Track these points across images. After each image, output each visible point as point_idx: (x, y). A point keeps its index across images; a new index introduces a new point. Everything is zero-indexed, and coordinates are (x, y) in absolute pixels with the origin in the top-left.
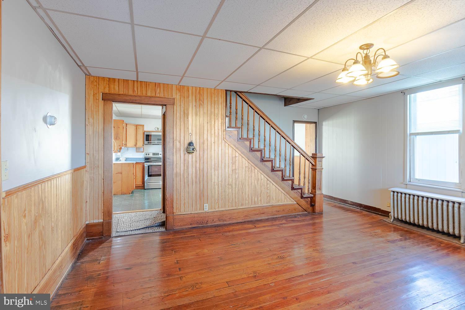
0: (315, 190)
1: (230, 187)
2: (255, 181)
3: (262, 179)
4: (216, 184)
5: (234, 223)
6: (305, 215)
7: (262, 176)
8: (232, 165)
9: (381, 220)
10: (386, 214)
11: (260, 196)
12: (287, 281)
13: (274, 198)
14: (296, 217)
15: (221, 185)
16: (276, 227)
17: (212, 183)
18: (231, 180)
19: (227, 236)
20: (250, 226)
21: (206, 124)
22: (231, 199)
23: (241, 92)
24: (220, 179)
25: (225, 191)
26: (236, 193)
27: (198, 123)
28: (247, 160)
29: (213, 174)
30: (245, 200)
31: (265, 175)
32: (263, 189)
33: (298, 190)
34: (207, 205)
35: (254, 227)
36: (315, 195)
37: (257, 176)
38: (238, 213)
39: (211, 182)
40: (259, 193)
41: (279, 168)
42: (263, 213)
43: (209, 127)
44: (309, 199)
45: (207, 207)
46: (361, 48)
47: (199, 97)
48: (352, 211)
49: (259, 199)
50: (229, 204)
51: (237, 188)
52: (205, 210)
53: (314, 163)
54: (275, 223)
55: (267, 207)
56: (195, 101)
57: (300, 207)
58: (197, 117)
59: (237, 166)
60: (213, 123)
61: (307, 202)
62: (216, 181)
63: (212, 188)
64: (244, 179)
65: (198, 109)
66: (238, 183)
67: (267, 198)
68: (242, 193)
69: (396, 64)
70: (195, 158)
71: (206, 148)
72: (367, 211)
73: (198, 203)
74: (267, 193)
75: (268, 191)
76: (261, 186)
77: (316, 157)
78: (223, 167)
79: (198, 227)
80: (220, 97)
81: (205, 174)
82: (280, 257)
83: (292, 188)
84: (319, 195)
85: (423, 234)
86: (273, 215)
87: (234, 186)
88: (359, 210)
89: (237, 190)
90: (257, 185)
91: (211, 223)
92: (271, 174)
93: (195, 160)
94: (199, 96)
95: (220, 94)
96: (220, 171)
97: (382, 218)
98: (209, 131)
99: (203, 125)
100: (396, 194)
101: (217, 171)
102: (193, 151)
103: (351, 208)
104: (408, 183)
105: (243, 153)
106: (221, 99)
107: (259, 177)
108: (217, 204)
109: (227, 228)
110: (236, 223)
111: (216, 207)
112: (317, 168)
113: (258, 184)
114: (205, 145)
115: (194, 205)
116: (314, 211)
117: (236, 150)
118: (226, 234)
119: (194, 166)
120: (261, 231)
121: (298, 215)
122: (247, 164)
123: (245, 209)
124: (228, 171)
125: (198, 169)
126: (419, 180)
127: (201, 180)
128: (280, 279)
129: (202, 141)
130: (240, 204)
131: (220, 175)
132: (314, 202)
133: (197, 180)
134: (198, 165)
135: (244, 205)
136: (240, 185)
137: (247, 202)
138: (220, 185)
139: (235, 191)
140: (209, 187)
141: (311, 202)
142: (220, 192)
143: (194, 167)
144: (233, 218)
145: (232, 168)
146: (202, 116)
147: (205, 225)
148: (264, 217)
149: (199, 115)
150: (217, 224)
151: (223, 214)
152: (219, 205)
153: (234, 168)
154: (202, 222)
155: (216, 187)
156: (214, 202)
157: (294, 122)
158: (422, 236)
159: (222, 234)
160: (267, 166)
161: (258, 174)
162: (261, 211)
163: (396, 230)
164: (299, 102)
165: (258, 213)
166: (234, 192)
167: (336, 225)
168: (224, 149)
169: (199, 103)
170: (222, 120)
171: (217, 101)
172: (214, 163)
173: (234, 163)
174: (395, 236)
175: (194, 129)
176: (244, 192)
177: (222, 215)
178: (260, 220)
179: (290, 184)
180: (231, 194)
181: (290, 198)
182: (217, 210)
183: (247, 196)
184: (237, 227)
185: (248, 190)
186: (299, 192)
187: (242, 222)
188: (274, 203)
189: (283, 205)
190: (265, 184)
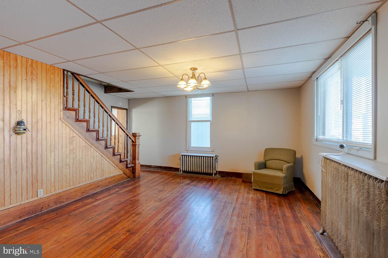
0: (135, 160)
1: (68, 167)
2: (91, 158)
3: (97, 156)
4: (52, 166)
5: (72, 203)
6: (129, 181)
7: (97, 153)
8: (70, 145)
9: (175, 174)
10: (177, 170)
11: (96, 172)
12: (155, 226)
13: (107, 171)
14: (124, 184)
15: (58, 166)
16: (115, 195)
17: (48, 166)
18: (68, 160)
19: (75, 215)
20: (90, 200)
21: (40, 102)
22: (69, 179)
23: (78, 75)
24: (56, 161)
25: (62, 172)
26: (74, 172)
27: (30, 100)
28: (84, 139)
29: (49, 156)
30: (83, 177)
31: (100, 153)
32: (98, 165)
33: (124, 162)
34: (42, 190)
35: (95, 200)
36: (135, 165)
37: (93, 154)
38: (75, 191)
39: (47, 164)
40: (95, 169)
41: (110, 145)
42: (98, 187)
43: (44, 105)
44: (131, 168)
45: (42, 193)
46: (191, 69)
47: (31, 71)
48: (157, 172)
49: (95, 174)
50: (67, 184)
51: (74, 168)
52: (39, 196)
53: (134, 140)
54: (111, 192)
55: (101, 181)
56: (26, 73)
57: (125, 176)
58: (28, 93)
59: (74, 146)
60: (49, 101)
61: (130, 170)
62: (52, 163)
63: (48, 171)
64: (81, 158)
65: (29, 84)
66: (75, 161)
67: (101, 173)
68: (80, 172)
69: (210, 84)
70: (26, 140)
71: (40, 127)
72: (165, 170)
73: (30, 191)
74: (102, 168)
75: (102, 166)
76: (96, 163)
77: (136, 136)
78: (60, 148)
79: (31, 217)
80: (56, 76)
81: (39, 157)
82: (137, 214)
83: (120, 161)
84: (138, 164)
85: (197, 177)
86: (107, 186)
87: (71, 166)
88: (160, 170)
89: (74, 170)
90: (93, 163)
91: (47, 208)
92: (105, 151)
93: (26, 142)
94: (31, 68)
95: (57, 72)
96: (57, 152)
97: (175, 173)
98: (44, 110)
99: (36, 102)
100: (183, 156)
101: (54, 153)
102: (24, 131)
103: (155, 170)
104: (188, 150)
105: (80, 133)
106: (57, 78)
107: (95, 155)
108: (54, 187)
109: (68, 209)
110: (74, 202)
111: (52, 191)
112: (137, 144)
113: (94, 161)
114: (38, 125)
115: (24, 194)
116: (134, 177)
117: (74, 130)
118: (72, 214)
119: (24, 148)
120: (104, 201)
121: (124, 182)
122: (84, 144)
123: (82, 186)
124: (65, 152)
125: (29, 152)
126: (193, 147)
127: (34, 163)
128: (150, 226)
129: (34, 120)
130: (78, 182)
131: (57, 156)
132: (135, 170)
133: (28, 165)
134: (29, 147)
135: (82, 182)
136: (77, 164)
137: (84, 179)
138: (56, 167)
139: (73, 170)
140: (44, 170)
141: (133, 170)
142: (57, 174)
143: (24, 150)
144: (71, 197)
145: (70, 148)
146: (35, 91)
147: (40, 213)
148: (99, 190)
149: (31, 91)
150: (54, 208)
151: (60, 196)
152: (56, 188)
153: (71, 148)
154: (36, 211)
155: (53, 169)
156: (50, 186)
157: (112, 107)
158: (197, 178)
159: (68, 215)
160: (101, 145)
161: (94, 151)
162: (97, 185)
163: (185, 178)
164: (120, 92)
165: (93, 187)
166: (71, 172)
167: (154, 183)
168: (61, 130)
169: (31, 77)
170: (59, 100)
171: (53, 79)
172: (50, 144)
173: (71, 143)
174: (187, 181)
175: (24, 106)
176: (81, 170)
177: (58, 198)
178: (96, 193)
179: (118, 158)
180: (69, 174)
181: (119, 170)
182: (53, 193)
183: (84, 174)
184: (78, 205)
185: (85, 168)
186: (125, 164)
187: (79, 200)
188: (107, 176)
189: (113, 177)
190: (100, 161)
